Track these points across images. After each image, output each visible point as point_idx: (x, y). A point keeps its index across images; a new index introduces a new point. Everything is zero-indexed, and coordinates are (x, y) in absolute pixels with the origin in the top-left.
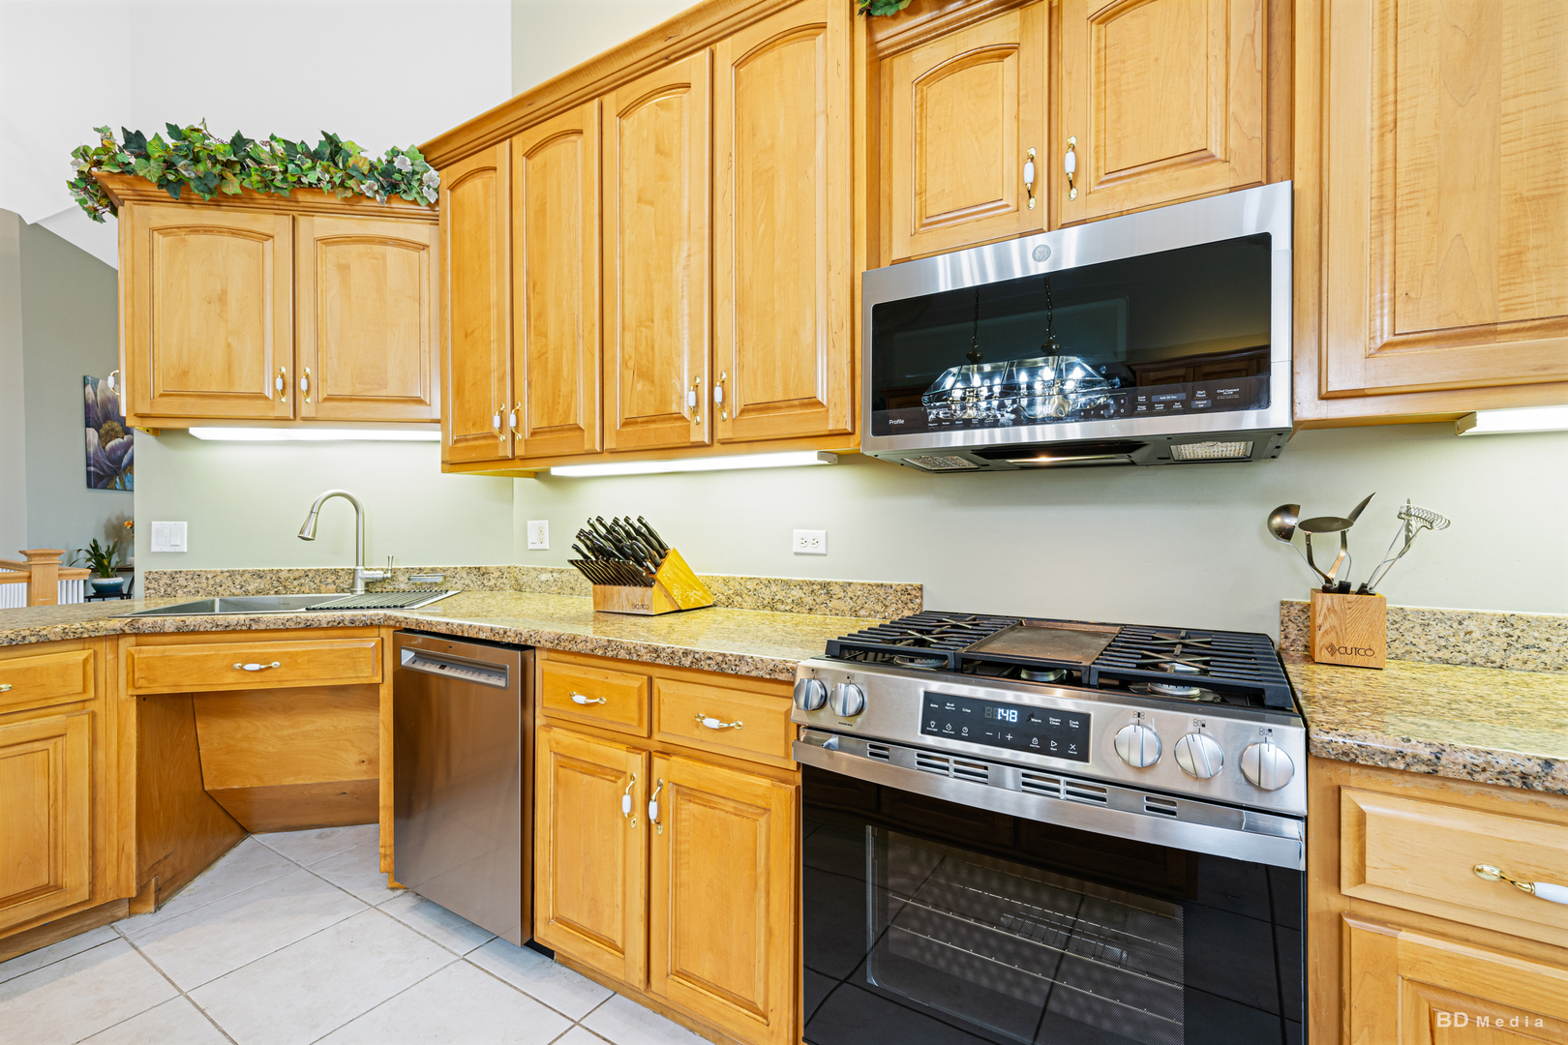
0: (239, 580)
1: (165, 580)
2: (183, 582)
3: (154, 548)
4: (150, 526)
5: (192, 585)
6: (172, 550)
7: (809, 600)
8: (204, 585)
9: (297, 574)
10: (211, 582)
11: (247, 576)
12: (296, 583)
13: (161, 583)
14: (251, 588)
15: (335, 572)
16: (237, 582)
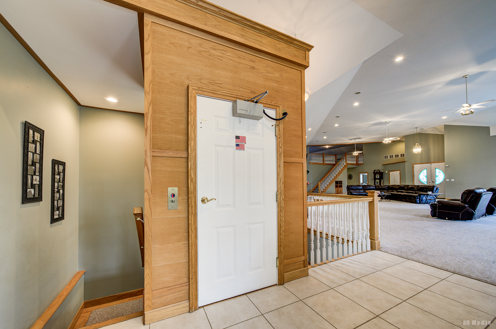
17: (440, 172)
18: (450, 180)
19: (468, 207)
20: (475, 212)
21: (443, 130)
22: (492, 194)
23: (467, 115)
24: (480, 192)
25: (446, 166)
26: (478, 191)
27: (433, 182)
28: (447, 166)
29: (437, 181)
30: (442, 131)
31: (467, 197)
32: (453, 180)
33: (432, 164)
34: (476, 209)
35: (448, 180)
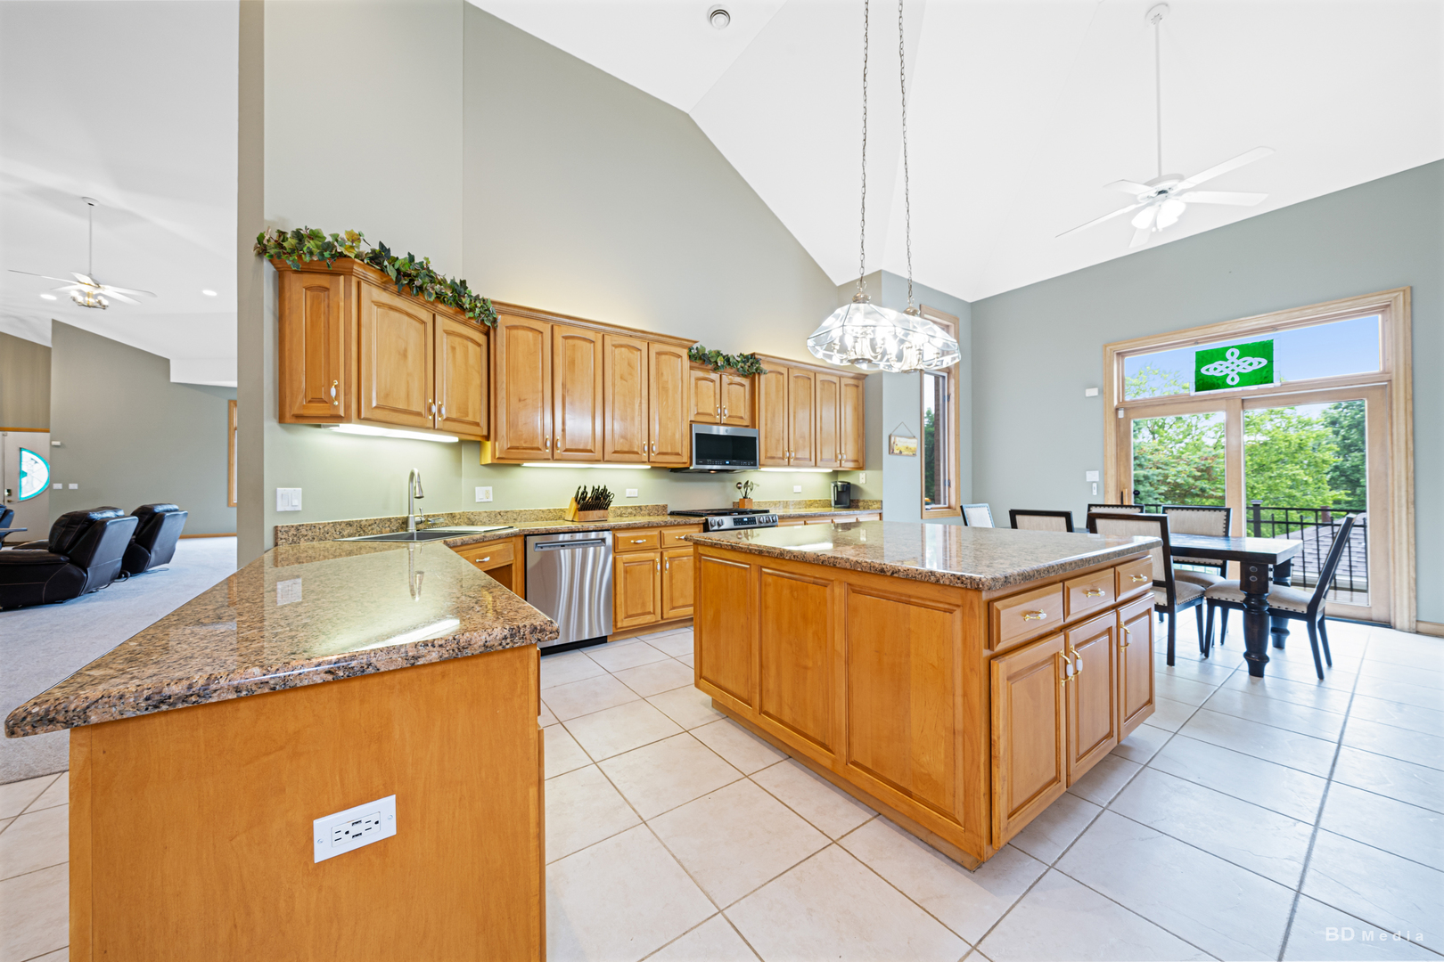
0: (338, 528)
1: (293, 531)
2: (304, 532)
3: (280, 508)
4: (275, 492)
5: (310, 534)
6: (292, 509)
7: (634, 512)
8: (318, 534)
9: (370, 523)
10: (322, 531)
11: (343, 525)
12: (370, 528)
13: (290, 534)
14: (345, 533)
15: (389, 520)
16: (338, 530)
17: (36, 462)
18: (65, 486)
19: (68, 561)
20: (87, 574)
21: (49, 334)
22: (137, 521)
23: (89, 306)
24: (103, 518)
25: (54, 443)
26: (97, 516)
27: (9, 491)
28: (58, 443)
29: (23, 490)
30: (44, 338)
31: (65, 534)
32: (73, 486)
33: (9, 433)
34: (88, 565)
35: (58, 486)
